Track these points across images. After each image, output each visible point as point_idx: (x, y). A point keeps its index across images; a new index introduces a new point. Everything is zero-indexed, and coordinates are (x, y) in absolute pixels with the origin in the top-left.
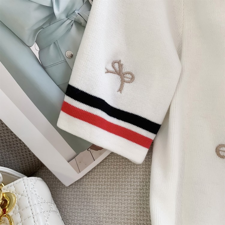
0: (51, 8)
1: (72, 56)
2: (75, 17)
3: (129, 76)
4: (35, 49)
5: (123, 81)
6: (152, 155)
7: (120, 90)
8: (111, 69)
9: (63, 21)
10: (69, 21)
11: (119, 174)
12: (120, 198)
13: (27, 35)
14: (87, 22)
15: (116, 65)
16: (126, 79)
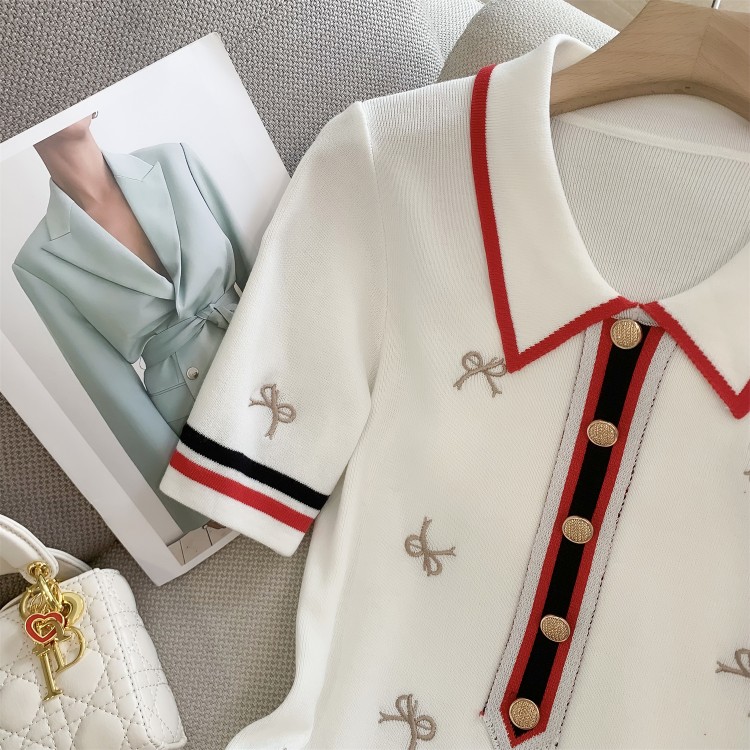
0: (172, 302)
1: (196, 376)
2: (208, 313)
3: (287, 411)
4: (140, 366)
5: (276, 419)
6: (310, 541)
7: (270, 433)
8: (259, 398)
9: (188, 321)
10: (198, 321)
11: (252, 571)
12: (250, 609)
13: (128, 347)
14: (228, 324)
15: (268, 392)
16: (282, 416)
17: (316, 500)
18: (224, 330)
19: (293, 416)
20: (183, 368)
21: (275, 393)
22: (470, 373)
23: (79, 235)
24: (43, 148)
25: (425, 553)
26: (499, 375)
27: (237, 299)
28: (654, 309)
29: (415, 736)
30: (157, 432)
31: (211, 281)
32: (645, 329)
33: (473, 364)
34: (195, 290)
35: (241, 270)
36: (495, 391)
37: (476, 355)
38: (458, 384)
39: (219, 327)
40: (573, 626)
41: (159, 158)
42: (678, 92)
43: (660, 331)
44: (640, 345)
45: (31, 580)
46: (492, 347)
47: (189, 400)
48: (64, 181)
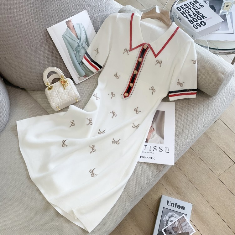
13: (74, 49)
24: (66, 22)
34: (82, 42)
35: (87, 40)
45: (61, 78)
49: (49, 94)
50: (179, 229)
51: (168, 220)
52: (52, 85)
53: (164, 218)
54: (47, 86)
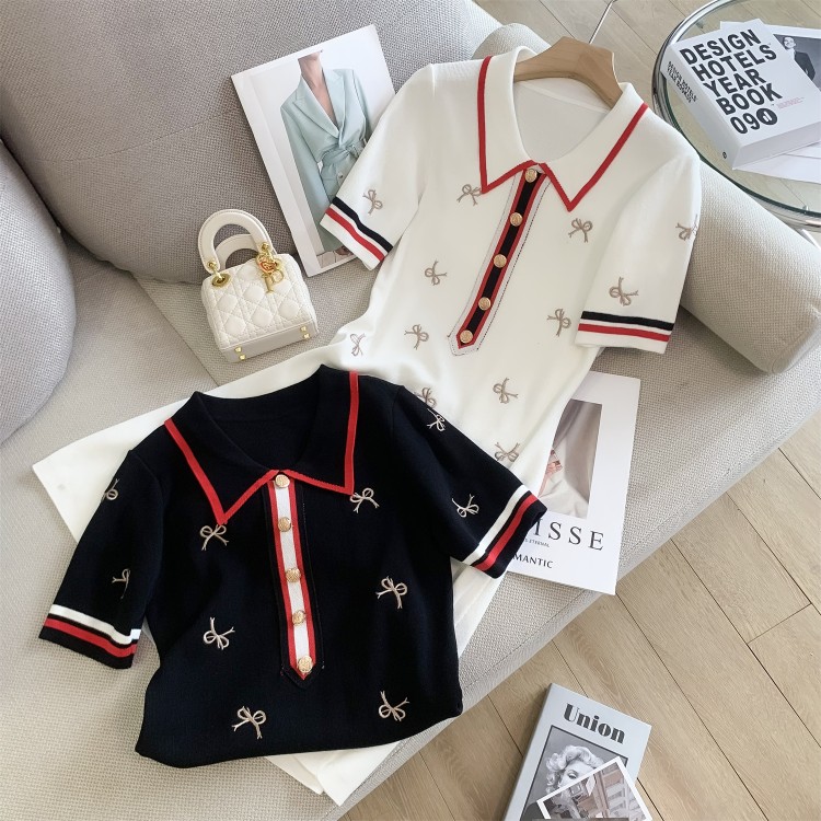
0: (338, 139)
2: (351, 149)
3: (379, 204)
4: (320, 165)
5: (373, 206)
6: (382, 264)
7: (370, 212)
8: (367, 195)
9: (343, 150)
10: (347, 151)
15: (371, 193)
16: (376, 206)
17: (388, 247)
18: (356, 159)
19: (381, 207)
20: (337, 170)
21: (375, 194)
22: (465, 194)
23: (308, 100)
24: (301, 61)
25: (433, 275)
26: (478, 195)
27: (364, 146)
28: (544, 166)
29: (419, 339)
30: (323, 199)
31: (355, 134)
32: (539, 175)
33: (468, 191)
34: (348, 136)
35: (368, 133)
36: (475, 203)
37: (469, 186)
38: (459, 199)
39: (355, 157)
40: (492, 303)
41: (343, 74)
42: (569, 77)
43: (546, 175)
44: (536, 180)
45: (260, 251)
46: (476, 183)
47: (338, 188)
48: (306, 76)
49: (215, 302)
50: (599, 805)
51: (563, 771)
52: (227, 271)
53: (551, 762)
54: (210, 271)
